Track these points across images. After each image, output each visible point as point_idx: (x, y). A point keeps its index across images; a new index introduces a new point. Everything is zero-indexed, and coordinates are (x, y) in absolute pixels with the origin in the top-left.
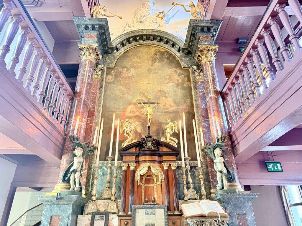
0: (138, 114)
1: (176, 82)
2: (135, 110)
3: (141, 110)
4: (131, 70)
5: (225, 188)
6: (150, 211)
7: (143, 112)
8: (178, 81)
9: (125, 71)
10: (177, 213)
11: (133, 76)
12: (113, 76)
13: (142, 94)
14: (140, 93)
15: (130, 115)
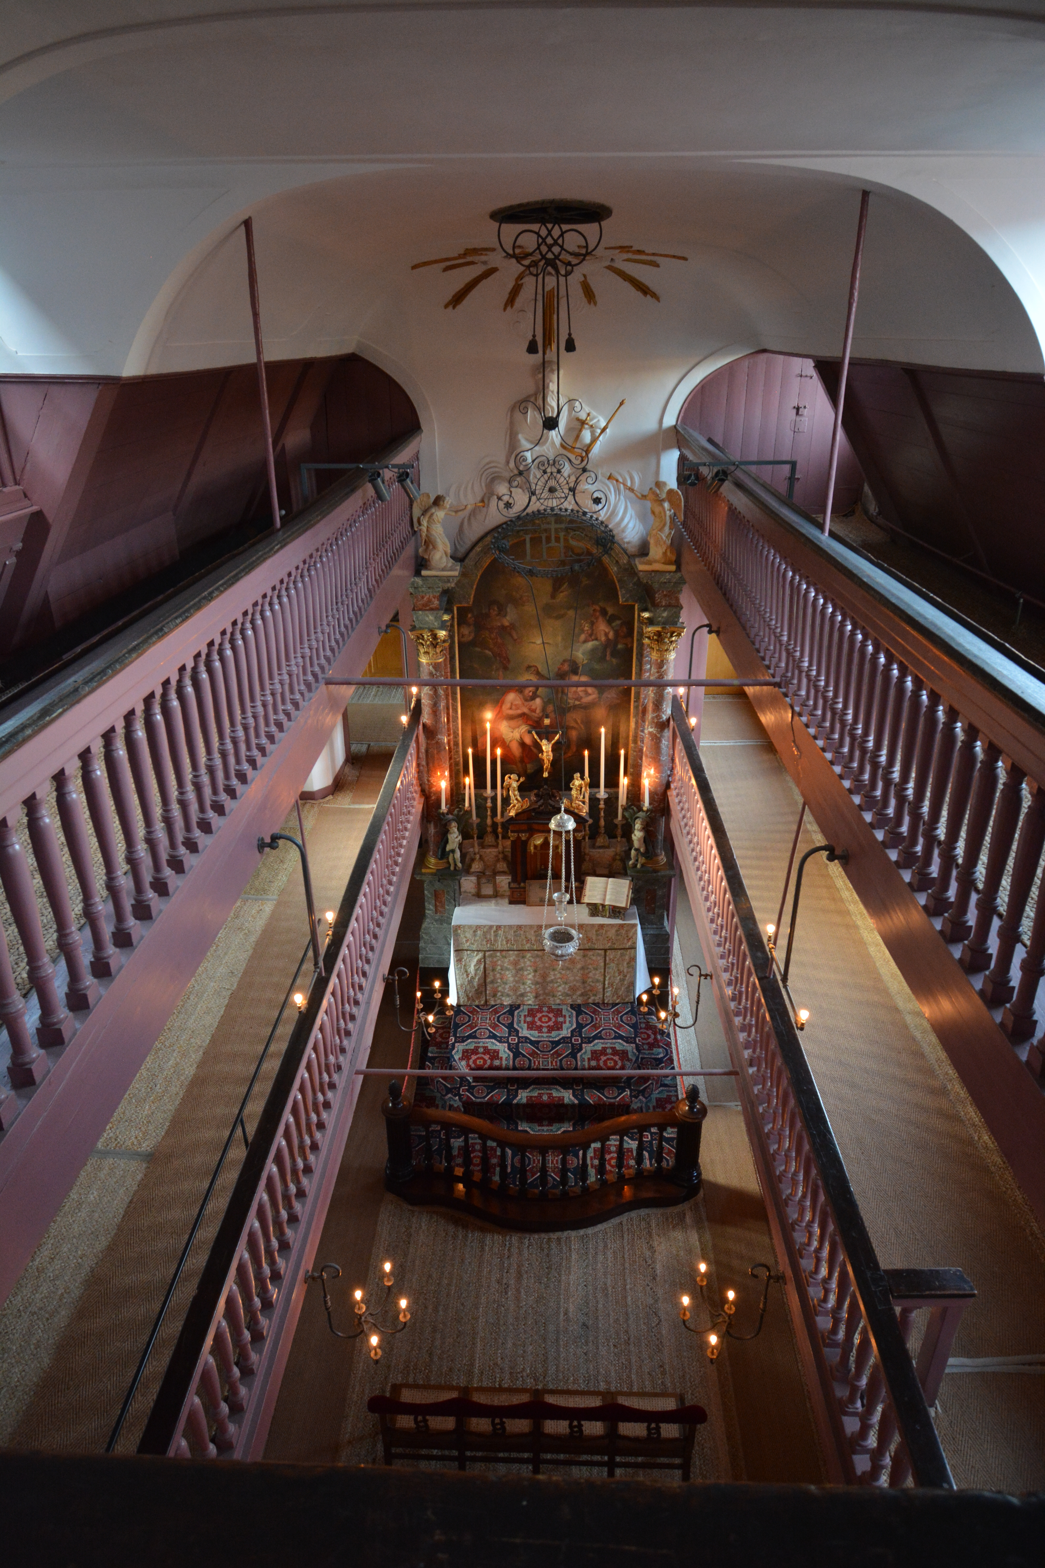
0: (525, 710)
1: (603, 638)
2: (518, 702)
3: (532, 703)
4: (508, 610)
5: (639, 866)
7: (533, 707)
8: (606, 634)
9: (496, 613)
10: (578, 884)
11: (512, 626)
12: (472, 628)
13: (533, 669)
14: (529, 667)
15: (511, 712)
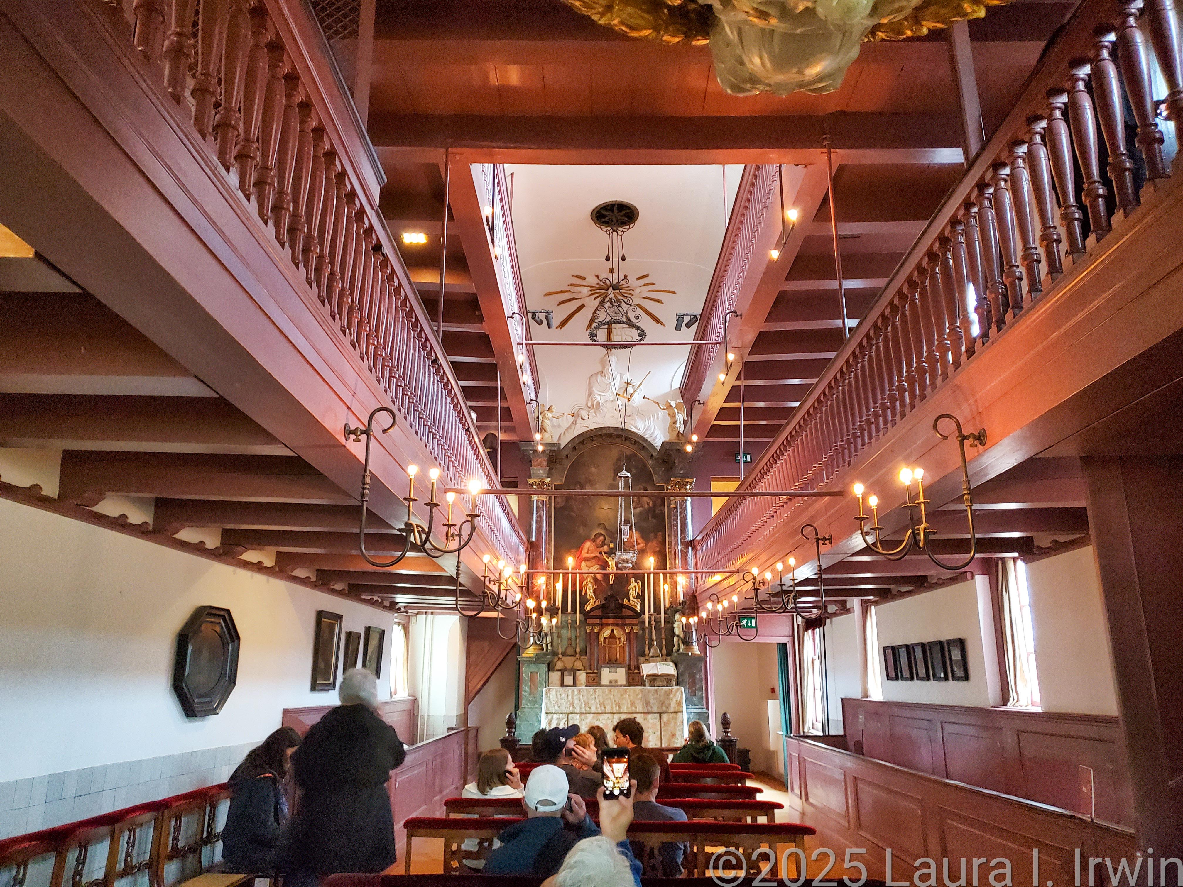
3: (601, 549)
4: (586, 487)
5: (681, 651)
6: (613, 670)
7: (603, 552)
10: (636, 671)
11: (589, 497)
12: (564, 498)
14: (600, 524)
15: (587, 555)
